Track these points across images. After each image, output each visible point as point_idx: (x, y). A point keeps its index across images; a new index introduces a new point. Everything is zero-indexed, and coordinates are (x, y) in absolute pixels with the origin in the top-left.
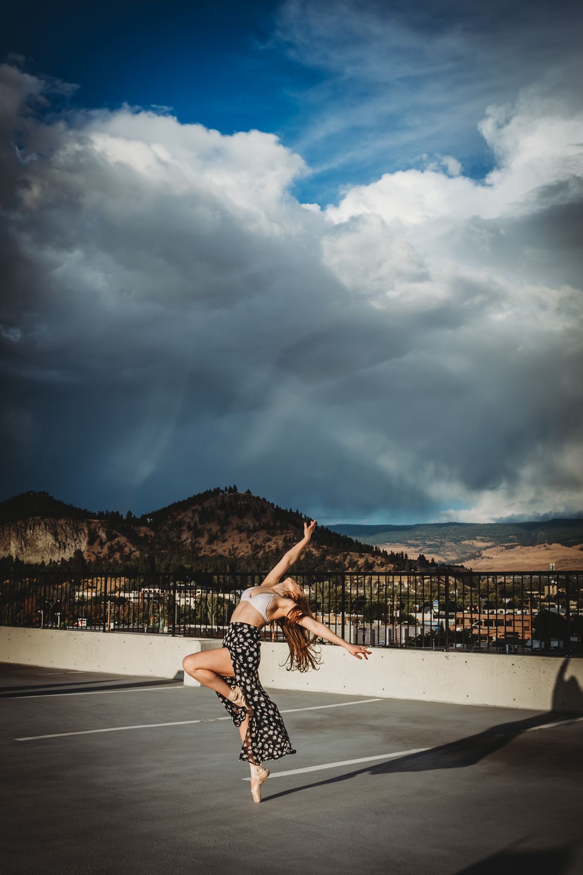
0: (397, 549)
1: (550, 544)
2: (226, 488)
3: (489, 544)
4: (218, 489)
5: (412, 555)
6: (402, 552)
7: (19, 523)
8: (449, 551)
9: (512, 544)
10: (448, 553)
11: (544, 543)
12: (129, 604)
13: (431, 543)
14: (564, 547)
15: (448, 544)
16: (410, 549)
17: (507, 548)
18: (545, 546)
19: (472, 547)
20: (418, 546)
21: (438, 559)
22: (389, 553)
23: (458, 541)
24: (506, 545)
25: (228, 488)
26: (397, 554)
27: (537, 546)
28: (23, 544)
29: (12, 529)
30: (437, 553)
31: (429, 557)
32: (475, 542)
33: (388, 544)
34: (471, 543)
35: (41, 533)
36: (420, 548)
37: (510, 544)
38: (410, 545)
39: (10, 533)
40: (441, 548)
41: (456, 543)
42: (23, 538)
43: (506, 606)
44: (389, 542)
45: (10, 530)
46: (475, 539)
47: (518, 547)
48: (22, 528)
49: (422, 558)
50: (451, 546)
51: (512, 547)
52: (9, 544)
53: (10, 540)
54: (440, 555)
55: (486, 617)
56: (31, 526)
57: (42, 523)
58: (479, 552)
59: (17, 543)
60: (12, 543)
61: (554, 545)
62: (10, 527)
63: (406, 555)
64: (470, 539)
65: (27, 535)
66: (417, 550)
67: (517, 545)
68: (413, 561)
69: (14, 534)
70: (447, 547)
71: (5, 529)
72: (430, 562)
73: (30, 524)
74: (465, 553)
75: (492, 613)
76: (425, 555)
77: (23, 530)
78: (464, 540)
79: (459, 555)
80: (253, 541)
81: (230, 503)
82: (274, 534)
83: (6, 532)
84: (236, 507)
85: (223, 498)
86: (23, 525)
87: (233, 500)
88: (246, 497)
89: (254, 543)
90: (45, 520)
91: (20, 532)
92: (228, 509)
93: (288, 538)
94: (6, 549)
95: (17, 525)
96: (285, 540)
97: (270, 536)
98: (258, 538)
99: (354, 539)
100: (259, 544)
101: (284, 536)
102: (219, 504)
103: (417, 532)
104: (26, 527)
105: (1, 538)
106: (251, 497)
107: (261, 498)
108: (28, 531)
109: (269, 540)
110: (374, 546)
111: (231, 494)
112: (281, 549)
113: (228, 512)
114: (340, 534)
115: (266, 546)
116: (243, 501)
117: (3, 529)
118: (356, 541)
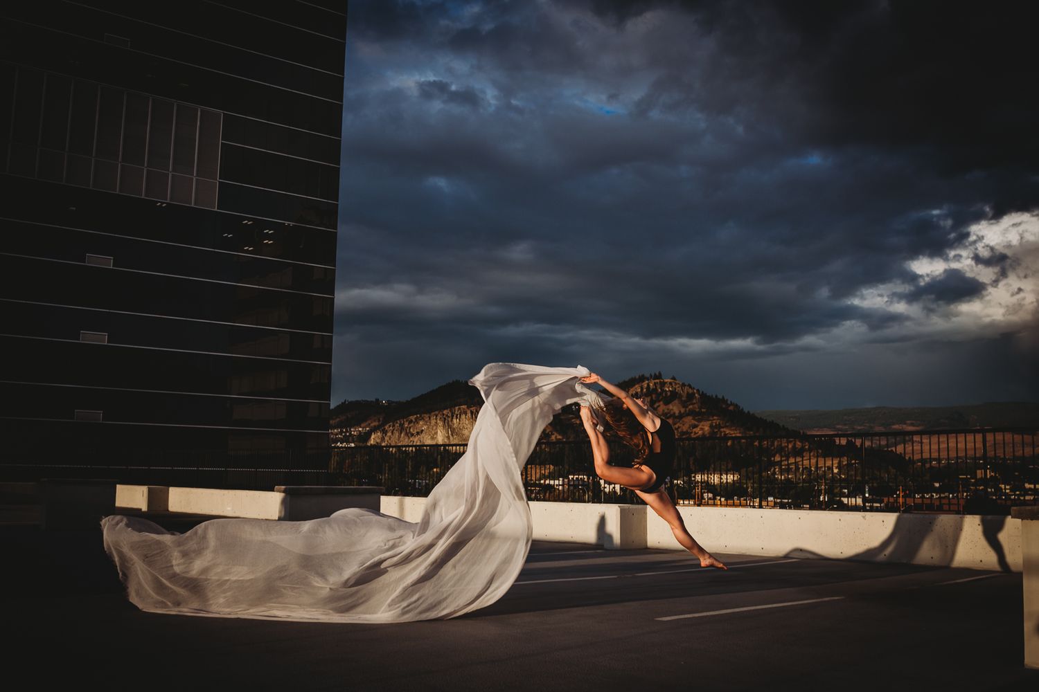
2: (651, 375)
4: (643, 376)
7: (445, 412)
12: (554, 491)
20: (847, 432)
21: (866, 443)
23: (887, 425)
25: (653, 375)
28: (450, 432)
29: (438, 418)
30: (866, 438)
31: (857, 442)
32: (904, 426)
33: (816, 429)
34: (900, 428)
35: (467, 422)
38: (838, 430)
39: (436, 423)
42: (450, 427)
43: (937, 491)
44: (816, 427)
45: (436, 419)
46: (905, 424)
48: (449, 417)
49: (850, 443)
52: (436, 433)
53: (436, 429)
56: (457, 415)
57: (469, 412)
59: (444, 432)
60: (439, 431)
62: (436, 416)
64: (900, 423)
65: (454, 424)
69: (441, 423)
71: (432, 418)
73: (456, 413)
75: (923, 497)
77: (450, 419)
78: (894, 424)
80: (679, 427)
81: (655, 389)
82: (700, 421)
83: (433, 422)
84: (661, 393)
85: (648, 385)
86: (450, 415)
87: (658, 387)
88: (671, 383)
89: (680, 430)
90: (472, 409)
91: (446, 421)
92: (654, 396)
93: (714, 424)
94: (433, 438)
95: (444, 414)
96: (711, 426)
97: (696, 423)
98: (683, 425)
99: (781, 425)
100: (685, 430)
101: (710, 422)
102: (645, 390)
103: (845, 417)
104: (453, 416)
105: (428, 428)
106: (676, 384)
107: (686, 384)
108: (455, 420)
109: (695, 426)
110: (802, 432)
111: (656, 381)
112: (708, 435)
113: (654, 398)
114: (766, 420)
115: (692, 433)
116: (669, 388)
117: (430, 418)
118: (783, 426)
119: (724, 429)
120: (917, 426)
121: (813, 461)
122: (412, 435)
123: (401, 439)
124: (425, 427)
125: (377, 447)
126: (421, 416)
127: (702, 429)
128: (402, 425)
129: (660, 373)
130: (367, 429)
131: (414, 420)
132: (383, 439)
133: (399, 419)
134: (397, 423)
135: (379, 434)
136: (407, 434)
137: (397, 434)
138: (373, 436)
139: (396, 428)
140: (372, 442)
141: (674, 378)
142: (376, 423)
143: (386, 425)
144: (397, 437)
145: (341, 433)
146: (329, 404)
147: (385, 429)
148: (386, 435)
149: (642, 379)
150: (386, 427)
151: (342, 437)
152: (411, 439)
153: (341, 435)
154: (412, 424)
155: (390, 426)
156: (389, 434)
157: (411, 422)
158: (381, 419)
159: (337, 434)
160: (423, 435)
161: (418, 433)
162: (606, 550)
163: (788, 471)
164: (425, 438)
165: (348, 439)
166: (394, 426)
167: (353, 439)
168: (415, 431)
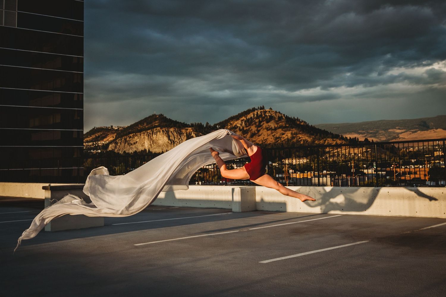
0: (353, 136)
1: (437, 129)
2: (258, 108)
3: (403, 131)
4: (254, 108)
5: (361, 138)
6: (356, 137)
7: (149, 131)
8: (381, 135)
9: (416, 130)
10: (381, 137)
11: (433, 129)
12: (209, 172)
13: (371, 132)
14: (444, 131)
15: (380, 132)
16: (360, 136)
17: (413, 132)
18: (433, 130)
19: (394, 133)
20: (365, 134)
21: (375, 140)
22: (348, 138)
23: (386, 130)
24: (413, 130)
25: (260, 107)
26: (353, 138)
27: (429, 131)
28: (152, 142)
29: (145, 135)
30: (375, 137)
31: (370, 139)
32: (395, 130)
33: (348, 133)
34: (393, 131)
35: (161, 136)
36: (366, 134)
37: (414, 130)
38: (360, 133)
39: (144, 137)
40: (377, 134)
41: (384, 131)
42: (151, 139)
43: (414, 164)
44: (348, 132)
45: (144, 135)
46: (396, 129)
47: (419, 132)
48: (151, 134)
49: (366, 140)
50: (382, 133)
51: (416, 132)
52: (144, 143)
53: (144, 140)
54: (376, 138)
55: (403, 170)
56: (155, 133)
57: (161, 131)
58: (397, 135)
59: (148, 142)
60: (146, 142)
61: (439, 130)
62: (144, 134)
63: (358, 139)
64: (393, 129)
65: (153, 138)
66: (364, 135)
67: (418, 131)
68: (362, 142)
69: (146, 137)
70: (380, 134)
71: (142, 135)
72: (371, 142)
73: (155, 131)
74: (390, 136)
75: (406, 168)
76: (368, 138)
77: (151, 135)
78: (389, 129)
79: (387, 138)
80: (274, 135)
81: (261, 115)
82: (285, 131)
83: (142, 137)
84: (264, 117)
85: (257, 113)
86: (151, 133)
87: (263, 113)
88: (269, 112)
89: (275, 136)
90: (163, 129)
91: (149, 136)
92: (260, 119)
93: (293, 133)
94: (142, 146)
95: (148, 133)
96: (292, 134)
97: (284, 132)
98: (277, 133)
99: (329, 131)
100: (278, 136)
101: (291, 131)
102: (255, 116)
103: (363, 126)
104: (153, 133)
105: (140, 140)
106: (272, 112)
107: (278, 111)
108: (154, 136)
109: (283, 134)
110: (340, 135)
111: (261, 110)
112: (290, 139)
113: (261, 120)
114: (321, 129)
115: (282, 137)
116: (268, 114)
117: (140, 135)
118: (330, 132)
119: (299, 135)
120: (402, 129)
121: (347, 151)
122: (131, 144)
123: (126, 147)
124: (138, 140)
125: (112, 151)
126: (135, 134)
127: (287, 135)
128: (125, 139)
129: (263, 106)
130: (107, 142)
131: (132, 136)
132: (116, 147)
133: (124, 136)
134: (123, 138)
135: (113, 144)
136: (128, 144)
137: (123, 144)
138: (110, 146)
139: (123, 141)
140: (110, 149)
141: (271, 109)
142: (112, 139)
143: (117, 139)
144: (123, 146)
145: (93, 144)
146: (83, 131)
147: (116, 142)
148: (117, 145)
149: (254, 110)
150: (117, 141)
151: (93, 147)
152: (131, 147)
153: (93, 146)
154: (131, 139)
155: (119, 140)
156: (119, 144)
157: (130, 137)
158: (114, 136)
159: (90, 146)
160: (137, 144)
161: (134, 143)
162: (233, 212)
163: (334, 156)
164: (138, 146)
165: (97, 148)
166: (121, 140)
167: (100, 148)
168: (133, 142)
